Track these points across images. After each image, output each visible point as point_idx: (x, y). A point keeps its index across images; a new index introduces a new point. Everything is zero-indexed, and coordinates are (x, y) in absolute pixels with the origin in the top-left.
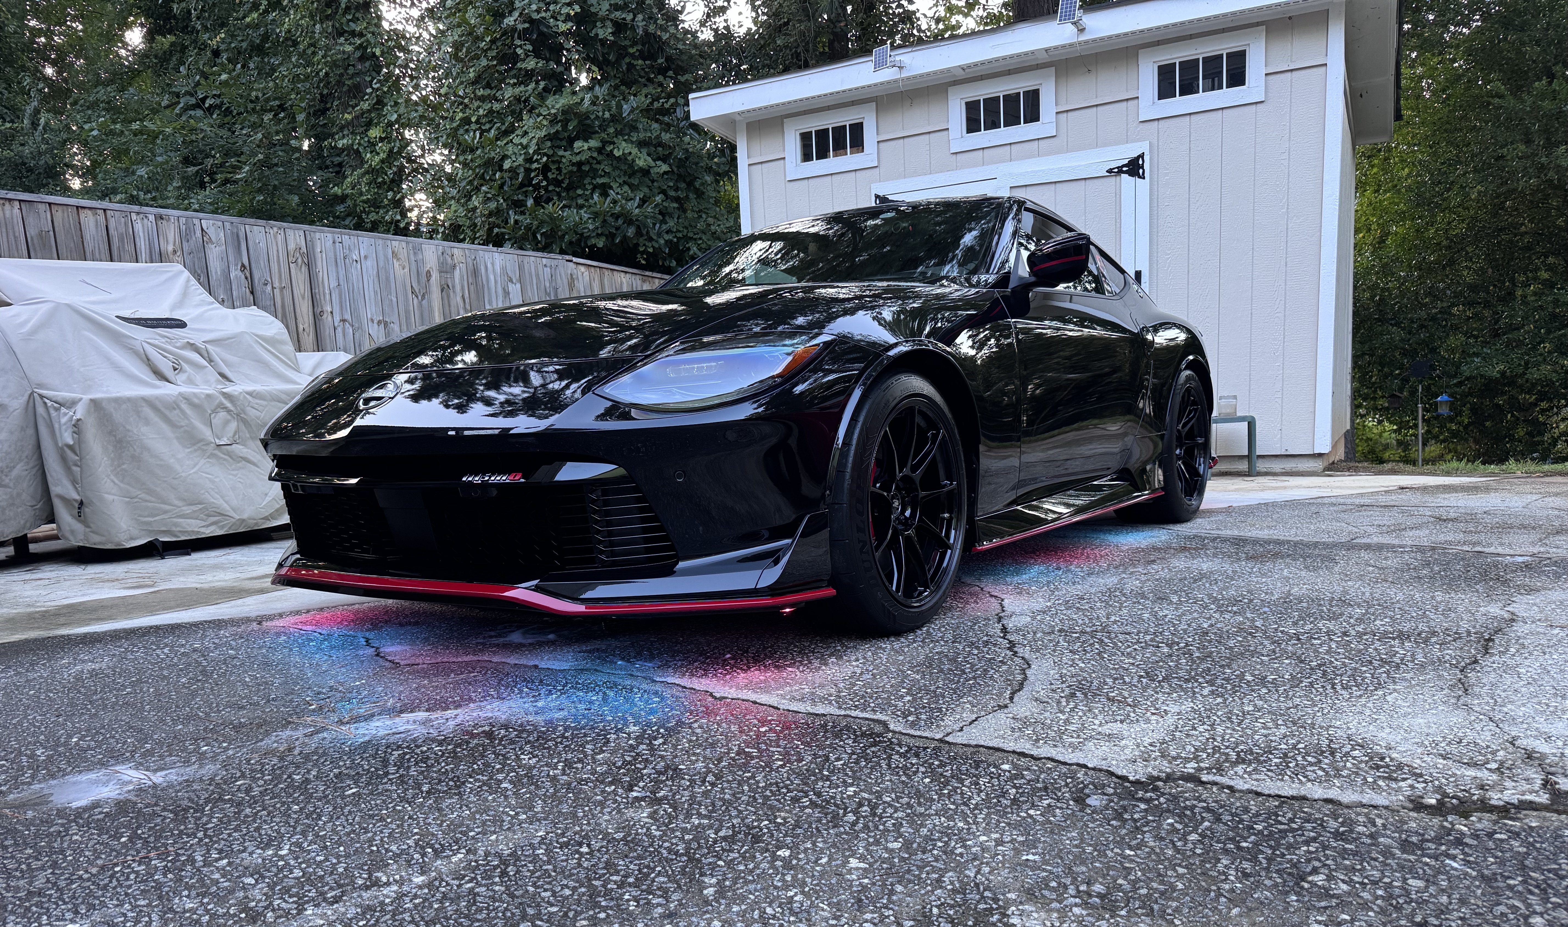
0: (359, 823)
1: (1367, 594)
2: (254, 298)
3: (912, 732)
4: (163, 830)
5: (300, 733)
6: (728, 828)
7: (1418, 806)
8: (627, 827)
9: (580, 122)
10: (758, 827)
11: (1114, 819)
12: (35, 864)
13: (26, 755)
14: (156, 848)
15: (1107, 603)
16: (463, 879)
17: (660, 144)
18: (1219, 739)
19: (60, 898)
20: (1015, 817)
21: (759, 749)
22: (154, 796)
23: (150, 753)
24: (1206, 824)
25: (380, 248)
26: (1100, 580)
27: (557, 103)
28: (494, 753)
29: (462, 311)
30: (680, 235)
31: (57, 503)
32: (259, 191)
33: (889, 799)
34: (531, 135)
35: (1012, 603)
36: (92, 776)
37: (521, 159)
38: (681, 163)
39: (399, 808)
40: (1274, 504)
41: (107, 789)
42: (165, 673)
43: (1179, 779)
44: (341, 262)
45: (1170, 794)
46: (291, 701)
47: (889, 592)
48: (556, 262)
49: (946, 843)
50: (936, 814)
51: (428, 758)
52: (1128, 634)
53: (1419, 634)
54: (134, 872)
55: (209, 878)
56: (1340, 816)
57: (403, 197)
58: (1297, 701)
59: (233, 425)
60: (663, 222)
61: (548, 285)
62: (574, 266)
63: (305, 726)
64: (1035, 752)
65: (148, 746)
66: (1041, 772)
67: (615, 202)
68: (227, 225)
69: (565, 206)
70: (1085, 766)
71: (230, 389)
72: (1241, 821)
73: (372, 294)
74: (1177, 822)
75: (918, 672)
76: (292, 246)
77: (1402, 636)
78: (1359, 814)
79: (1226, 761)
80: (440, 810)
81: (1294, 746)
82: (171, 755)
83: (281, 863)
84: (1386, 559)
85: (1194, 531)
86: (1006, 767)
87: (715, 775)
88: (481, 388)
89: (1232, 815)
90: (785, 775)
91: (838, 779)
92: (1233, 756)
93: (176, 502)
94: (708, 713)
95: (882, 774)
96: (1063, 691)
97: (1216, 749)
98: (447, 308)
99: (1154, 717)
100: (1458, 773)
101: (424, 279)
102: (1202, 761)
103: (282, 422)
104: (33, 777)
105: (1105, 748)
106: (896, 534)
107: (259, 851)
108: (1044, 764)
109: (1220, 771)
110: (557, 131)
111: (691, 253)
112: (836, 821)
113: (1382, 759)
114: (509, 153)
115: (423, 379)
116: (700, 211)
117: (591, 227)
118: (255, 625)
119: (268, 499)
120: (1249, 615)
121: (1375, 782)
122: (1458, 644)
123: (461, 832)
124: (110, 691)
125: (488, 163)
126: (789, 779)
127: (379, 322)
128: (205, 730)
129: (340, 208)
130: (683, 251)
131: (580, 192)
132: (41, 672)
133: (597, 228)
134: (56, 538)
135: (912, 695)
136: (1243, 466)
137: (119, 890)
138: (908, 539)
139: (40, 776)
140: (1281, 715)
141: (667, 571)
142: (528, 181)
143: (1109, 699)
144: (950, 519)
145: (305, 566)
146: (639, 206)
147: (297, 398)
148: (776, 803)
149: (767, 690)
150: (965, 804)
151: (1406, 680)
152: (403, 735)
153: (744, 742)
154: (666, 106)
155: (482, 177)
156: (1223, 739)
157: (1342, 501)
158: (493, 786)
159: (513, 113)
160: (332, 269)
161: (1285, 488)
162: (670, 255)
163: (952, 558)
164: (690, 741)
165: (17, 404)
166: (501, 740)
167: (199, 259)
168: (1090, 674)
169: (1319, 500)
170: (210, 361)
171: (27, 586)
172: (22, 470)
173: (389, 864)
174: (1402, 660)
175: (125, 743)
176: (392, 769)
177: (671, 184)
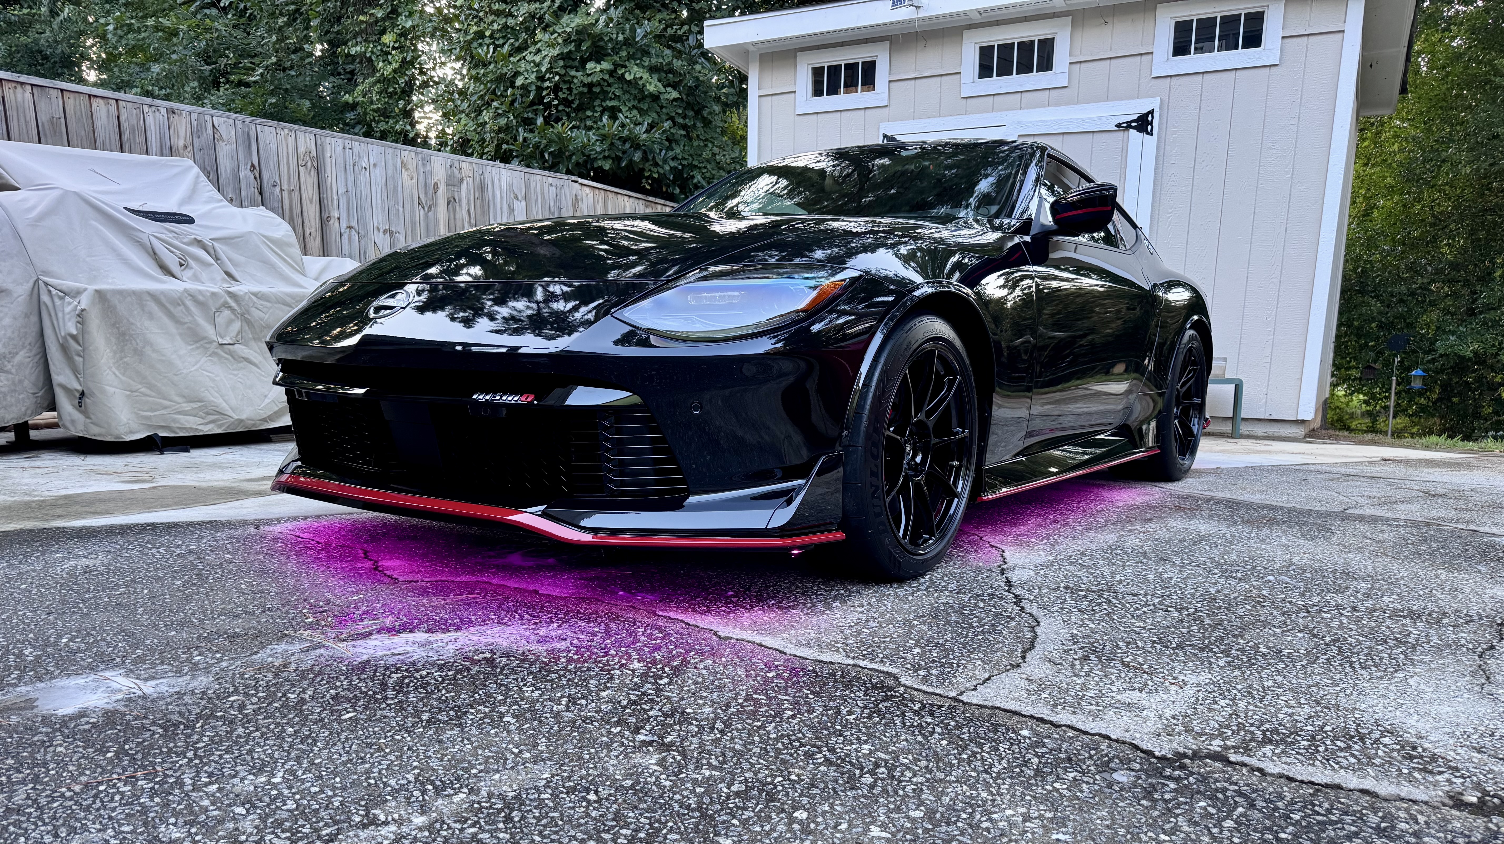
0: (356, 752)
1: (1370, 568)
2: (262, 198)
3: (924, 688)
4: (151, 747)
5: (296, 647)
6: (741, 782)
7: (1459, 803)
8: (635, 773)
9: (593, 43)
10: (772, 783)
11: (1144, 798)
12: (16, 777)
13: (14, 654)
14: (144, 767)
15: (1110, 561)
16: (465, 822)
17: (671, 71)
18: (1242, 715)
19: (40, 818)
20: (1040, 789)
21: (767, 696)
22: (144, 707)
23: (141, 660)
24: (1241, 810)
25: (389, 157)
26: (1100, 536)
27: (571, 22)
28: (496, 682)
29: (466, 225)
30: (685, 162)
31: (58, 391)
32: (272, 93)
33: (906, 761)
34: (544, 53)
35: (1014, 555)
36: (80, 681)
37: (533, 76)
38: (691, 92)
39: (397, 737)
40: (1261, 468)
41: (95, 697)
42: (160, 574)
43: (1206, 757)
44: (349, 168)
45: (1199, 773)
46: (287, 612)
47: (896, 537)
48: (561, 182)
49: (970, 814)
50: (957, 781)
51: (428, 684)
52: (1136, 595)
53: (1430, 614)
54: (119, 792)
55: (199, 805)
56: (1379, 809)
57: (412, 110)
58: (1317, 679)
59: (237, 325)
60: (670, 148)
61: (552, 204)
62: (579, 187)
63: (301, 640)
64: (1054, 719)
65: (139, 652)
66: (1063, 741)
67: (623, 125)
68: (239, 123)
69: (574, 127)
70: (1108, 737)
71: (235, 288)
72: (1276, 809)
73: (380, 202)
74: (1209, 805)
75: (924, 623)
76: (302, 149)
77: (1414, 616)
78: (1399, 809)
79: (1253, 739)
80: (440, 742)
81: (1321, 728)
82: (162, 663)
83: (274, 792)
84: (1382, 532)
85: (1187, 491)
86: (1025, 733)
87: (723, 722)
88: (489, 303)
89: (1265, 801)
90: (797, 727)
91: (852, 735)
92: (1259, 735)
93: (177, 399)
94: (713, 653)
95: (897, 733)
96: (1076, 653)
97: (1241, 727)
98: (452, 221)
99: (1173, 687)
100: (1496, 769)
101: (431, 191)
102: (1227, 738)
103: (288, 326)
104: (19, 678)
105: (1127, 718)
106: (907, 479)
107: (251, 777)
108: (1065, 732)
109: (1247, 751)
110: (570, 51)
111: (695, 181)
112: (852, 782)
113: (1414, 748)
114: (522, 70)
115: (430, 291)
116: (706, 140)
117: (598, 149)
118: (252, 530)
119: (267, 401)
120: (1255, 583)
121: (1410, 773)
122: (1471, 627)
123: (463, 769)
124: (104, 590)
125: (500, 79)
126: (800, 731)
127: (385, 231)
128: (198, 638)
129: (350, 116)
130: (687, 179)
131: (589, 113)
132: (34, 565)
133: (604, 151)
134: (55, 426)
135: (920, 647)
136: (1227, 428)
137: (102, 812)
138: (917, 485)
139: (27, 678)
140: (1303, 693)
141: (676, 504)
142: (539, 100)
143: (1124, 665)
144: (960, 467)
145: (304, 474)
146: (647, 131)
147: (304, 304)
148: (789, 758)
149: (772, 633)
150: (986, 772)
151: (1425, 663)
152: (401, 657)
153: (752, 687)
154: (680, 33)
155: (494, 92)
156: (1246, 716)
157: (1328, 469)
158: (497, 721)
159: (527, 29)
160: (341, 174)
161: (1270, 452)
162: (674, 182)
163: (958, 507)
164: (696, 683)
165: (22, 291)
166: (503, 668)
167: (209, 156)
168: (1101, 636)
169: (1305, 467)
170: (217, 259)
171: (26, 474)
172: (25, 357)
173: (387, 800)
174: (1417, 640)
175: (116, 646)
176: (390, 694)
177: (680, 111)
